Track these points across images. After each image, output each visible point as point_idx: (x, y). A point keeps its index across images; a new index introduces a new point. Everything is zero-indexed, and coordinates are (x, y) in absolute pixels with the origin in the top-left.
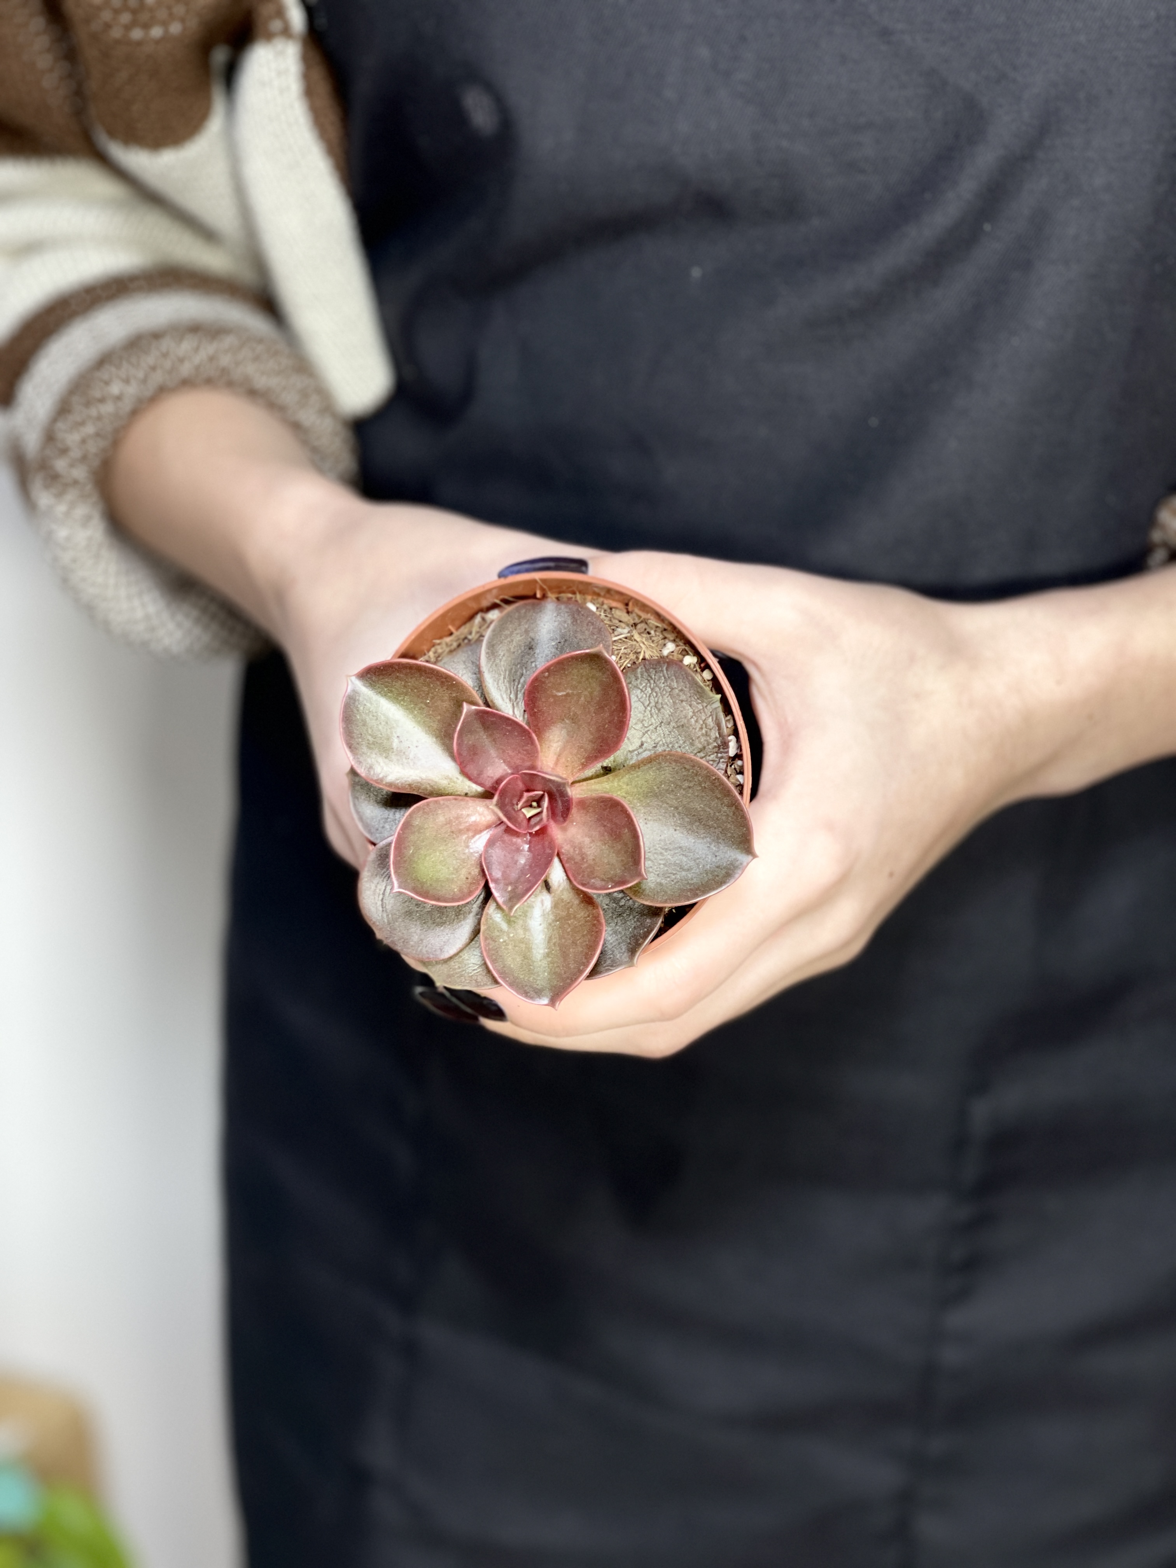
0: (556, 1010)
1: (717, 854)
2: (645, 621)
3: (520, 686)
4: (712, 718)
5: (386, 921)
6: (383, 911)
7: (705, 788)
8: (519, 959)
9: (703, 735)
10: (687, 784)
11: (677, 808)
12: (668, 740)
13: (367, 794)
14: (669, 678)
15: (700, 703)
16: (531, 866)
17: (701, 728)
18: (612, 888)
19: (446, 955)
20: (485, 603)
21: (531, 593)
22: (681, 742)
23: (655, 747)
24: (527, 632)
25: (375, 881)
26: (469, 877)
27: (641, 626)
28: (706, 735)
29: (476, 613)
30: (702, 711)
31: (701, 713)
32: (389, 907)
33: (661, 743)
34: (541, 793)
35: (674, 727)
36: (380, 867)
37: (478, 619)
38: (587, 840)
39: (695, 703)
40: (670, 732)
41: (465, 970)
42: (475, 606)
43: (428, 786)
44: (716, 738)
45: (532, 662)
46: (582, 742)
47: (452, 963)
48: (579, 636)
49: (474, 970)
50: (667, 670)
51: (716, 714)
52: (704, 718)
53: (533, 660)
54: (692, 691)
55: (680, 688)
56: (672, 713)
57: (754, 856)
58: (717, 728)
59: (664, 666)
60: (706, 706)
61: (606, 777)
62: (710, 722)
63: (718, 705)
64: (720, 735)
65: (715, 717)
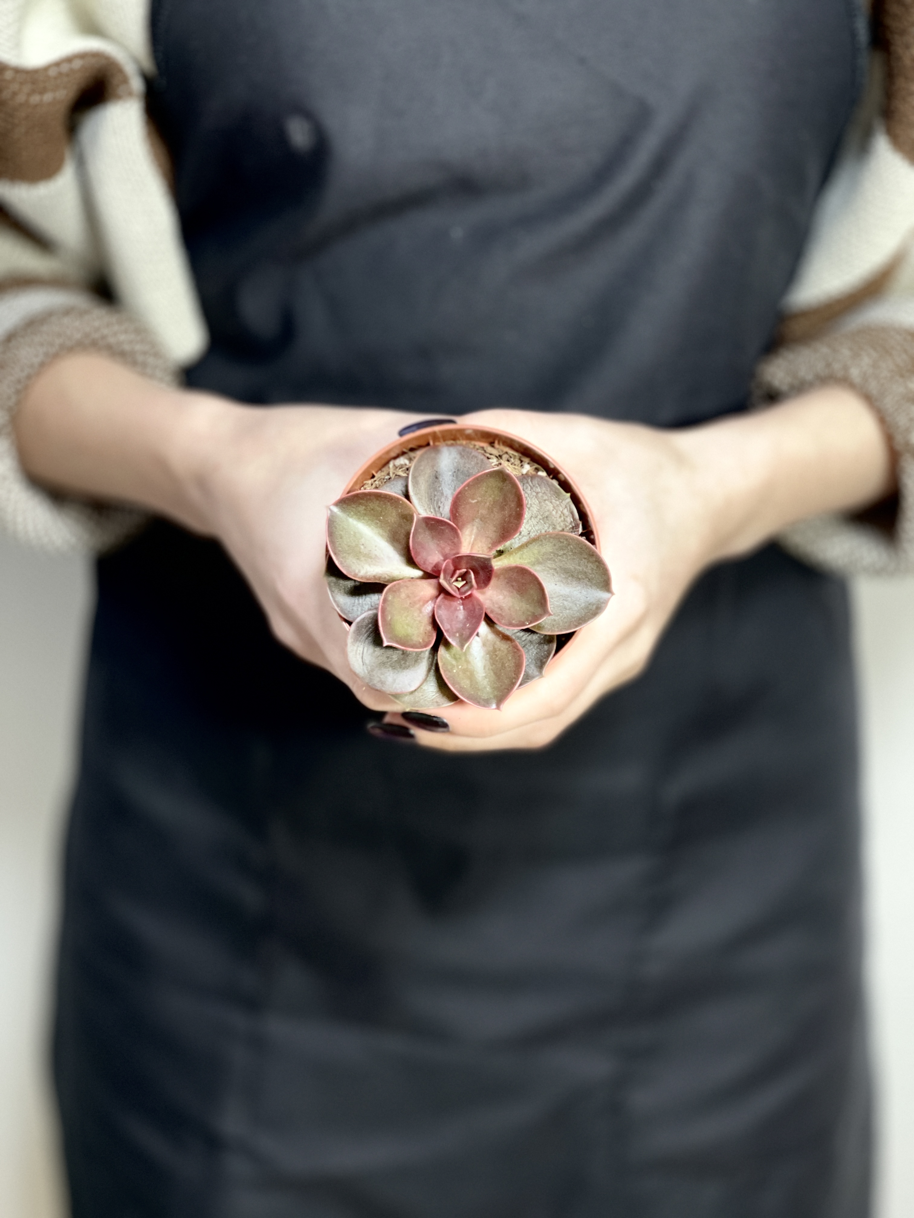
0: (501, 711)
1: (587, 596)
2: (507, 453)
3: (435, 502)
4: (567, 509)
5: (366, 671)
6: (363, 665)
7: (576, 553)
8: (468, 682)
9: (562, 521)
10: (562, 552)
11: (555, 569)
12: (537, 528)
13: (339, 588)
14: (534, 486)
15: (558, 500)
16: (467, 619)
17: (560, 517)
18: (529, 624)
19: (413, 689)
20: (393, 454)
21: (424, 443)
22: (546, 528)
23: (529, 534)
24: (433, 466)
25: (356, 645)
26: (427, 632)
27: (505, 457)
29: (389, 461)
30: (559, 505)
32: (367, 662)
33: (532, 531)
34: (465, 570)
35: (540, 519)
36: (358, 635)
37: (391, 465)
38: (501, 597)
39: (554, 500)
40: (538, 523)
41: (427, 697)
42: (388, 457)
43: (386, 576)
44: (571, 522)
45: (439, 487)
46: (487, 533)
47: (416, 693)
48: (467, 465)
49: (433, 696)
50: (531, 481)
51: (569, 506)
52: (561, 510)
53: (439, 485)
54: (552, 493)
55: (543, 492)
56: (538, 509)
57: (612, 594)
58: (571, 516)
59: (529, 479)
60: (562, 502)
61: (502, 557)
62: (566, 512)
63: (569, 500)
64: (574, 520)
65: (568, 508)
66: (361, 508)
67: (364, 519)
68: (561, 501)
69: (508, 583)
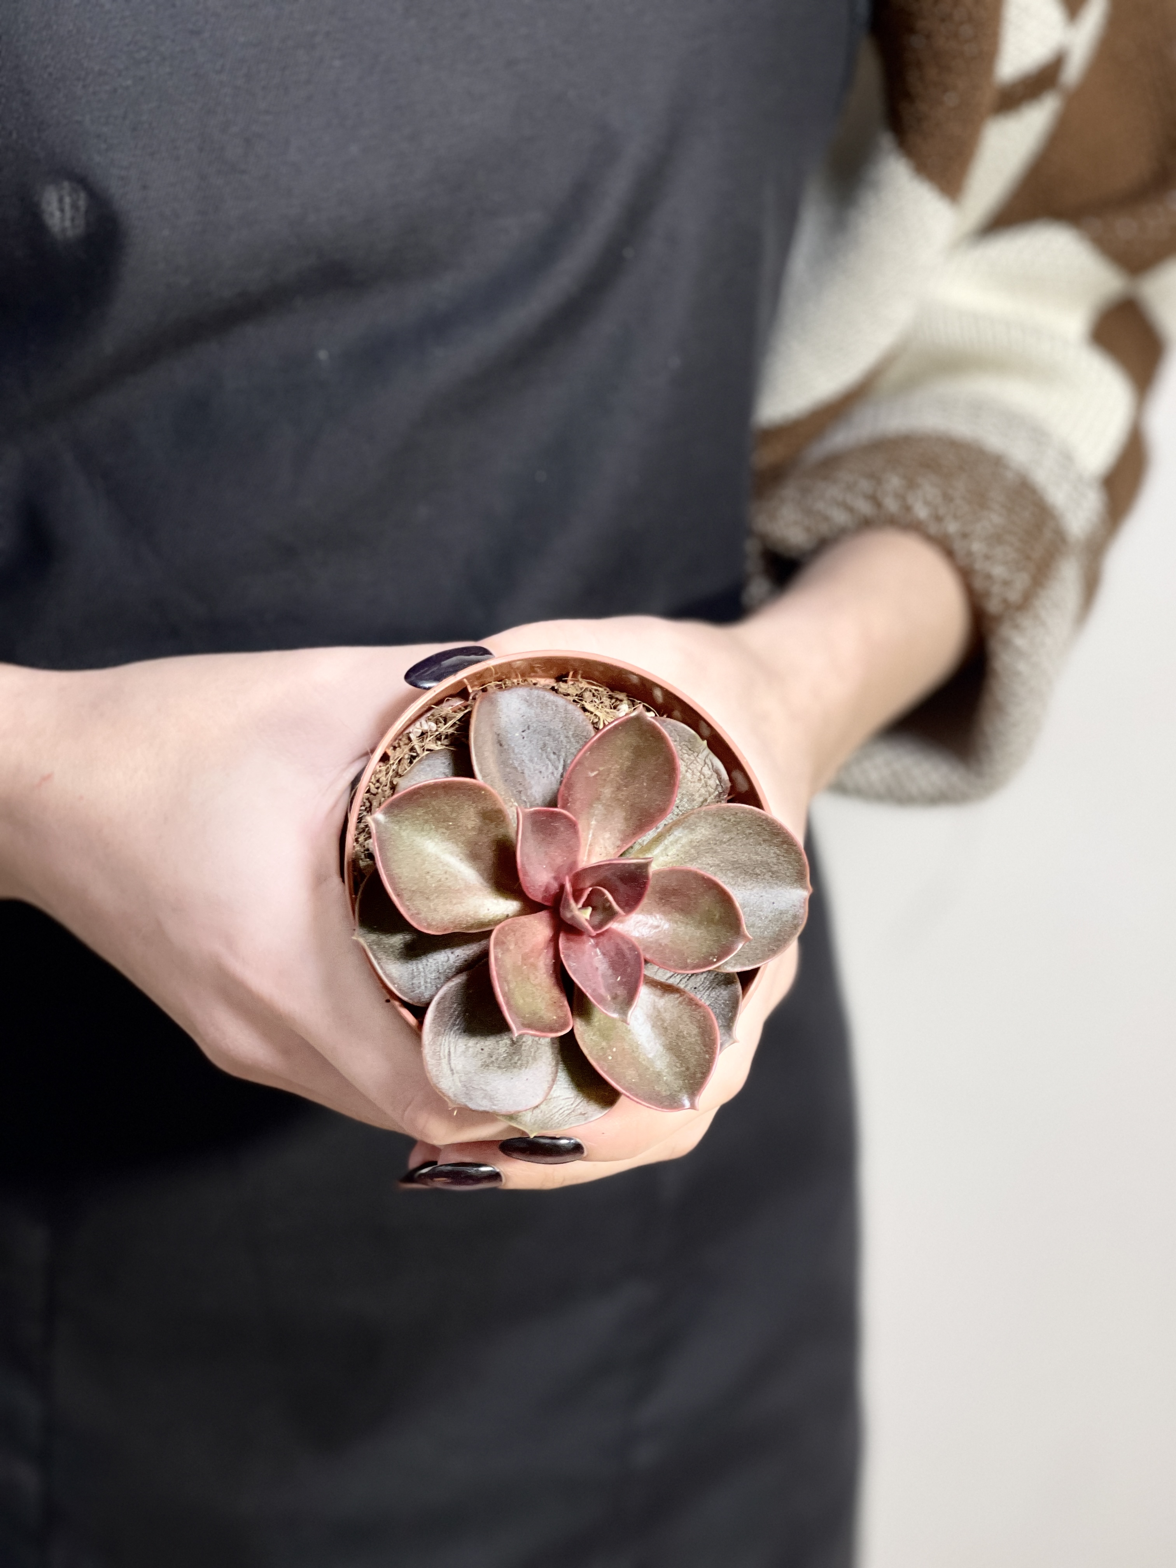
0: (698, 1110)
4: (708, 765)
5: (459, 1085)
6: (453, 1074)
9: (702, 786)
10: (728, 837)
15: (692, 754)
17: (700, 780)
18: (718, 960)
19: (539, 1099)
25: (439, 1042)
28: (707, 786)
30: (695, 762)
31: (694, 764)
32: (459, 1068)
34: (593, 888)
36: (440, 1026)
39: (686, 755)
41: (562, 1108)
44: (717, 785)
46: (613, 822)
47: (543, 1107)
51: (711, 761)
52: (699, 769)
53: (507, 756)
54: (683, 743)
57: (808, 889)
58: (716, 775)
60: (698, 756)
62: (707, 771)
63: (708, 751)
64: (720, 782)
65: (710, 764)
66: (420, 812)
67: (423, 829)
68: (696, 754)
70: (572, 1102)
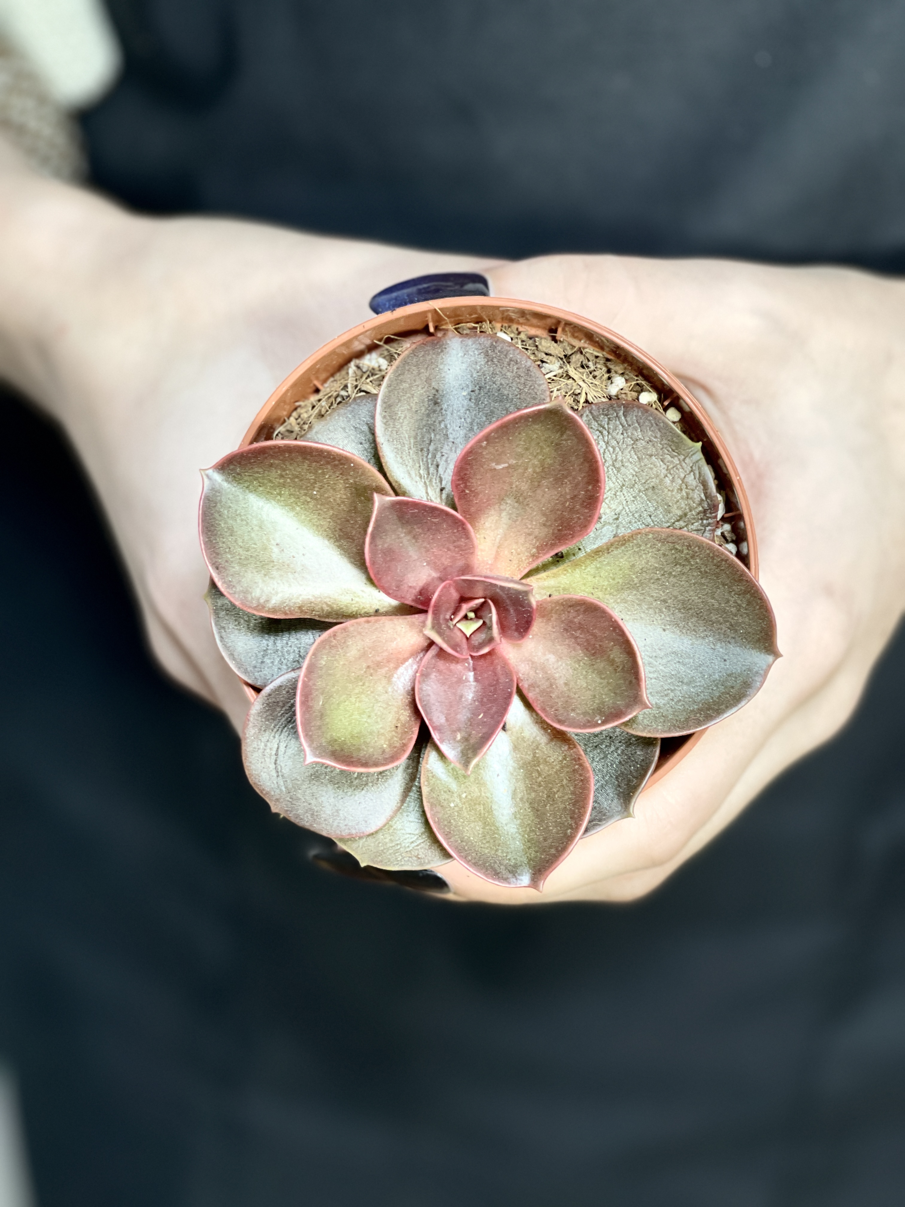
0: (539, 890)
1: (726, 657)
2: (580, 351)
3: (430, 456)
4: (694, 475)
5: (283, 788)
6: (278, 776)
7: (706, 572)
8: (478, 827)
9: (682, 498)
10: (678, 570)
11: (665, 601)
12: (633, 507)
13: (236, 620)
14: (629, 426)
15: (676, 456)
16: (482, 703)
17: (680, 489)
18: (604, 723)
19: (373, 829)
20: (358, 346)
21: (420, 327)
22: (652, 509)
23: (617, 519)
24: (428, 380)
25: (264, 739)
26: (399, 725)
27: (577, 359)
28: (688, 498)
29: (348, 361)
30: (679, 466)
31: (677, 469)
32: (286, 771)
33: (624, 512)
34: (482, 600)
35: (640, 491)
36: (268, 720)
37: (352, 368)
38: (552, 658)
39: (669, 456)
40: (634, 497)
41: (400, 844)
42: (345, 352)
43: (324, 606)
44: (702, 500)
45: (440, 423)
46: (530, 526)
47: (380, 836)
48: (498, 379)
49: (412, 842)
50: (625, 416)
51: (699, 468)
52: (682, 475)
53: (440, 419)
54: (664, 442)
55: (647, 439)
56: (636, 473)
57: (777, 655)
58: (702, 487)
59: (620, 410)
60: (684, 460)
61: (561, 567)
62: (691, 480)
63: (700, 456)
64: (706, 497)
65: (697, 473)
66: (274, 474)
67: (280, 494)
68: (682, 457)
69: (566, 630)
70: (414, 839)
